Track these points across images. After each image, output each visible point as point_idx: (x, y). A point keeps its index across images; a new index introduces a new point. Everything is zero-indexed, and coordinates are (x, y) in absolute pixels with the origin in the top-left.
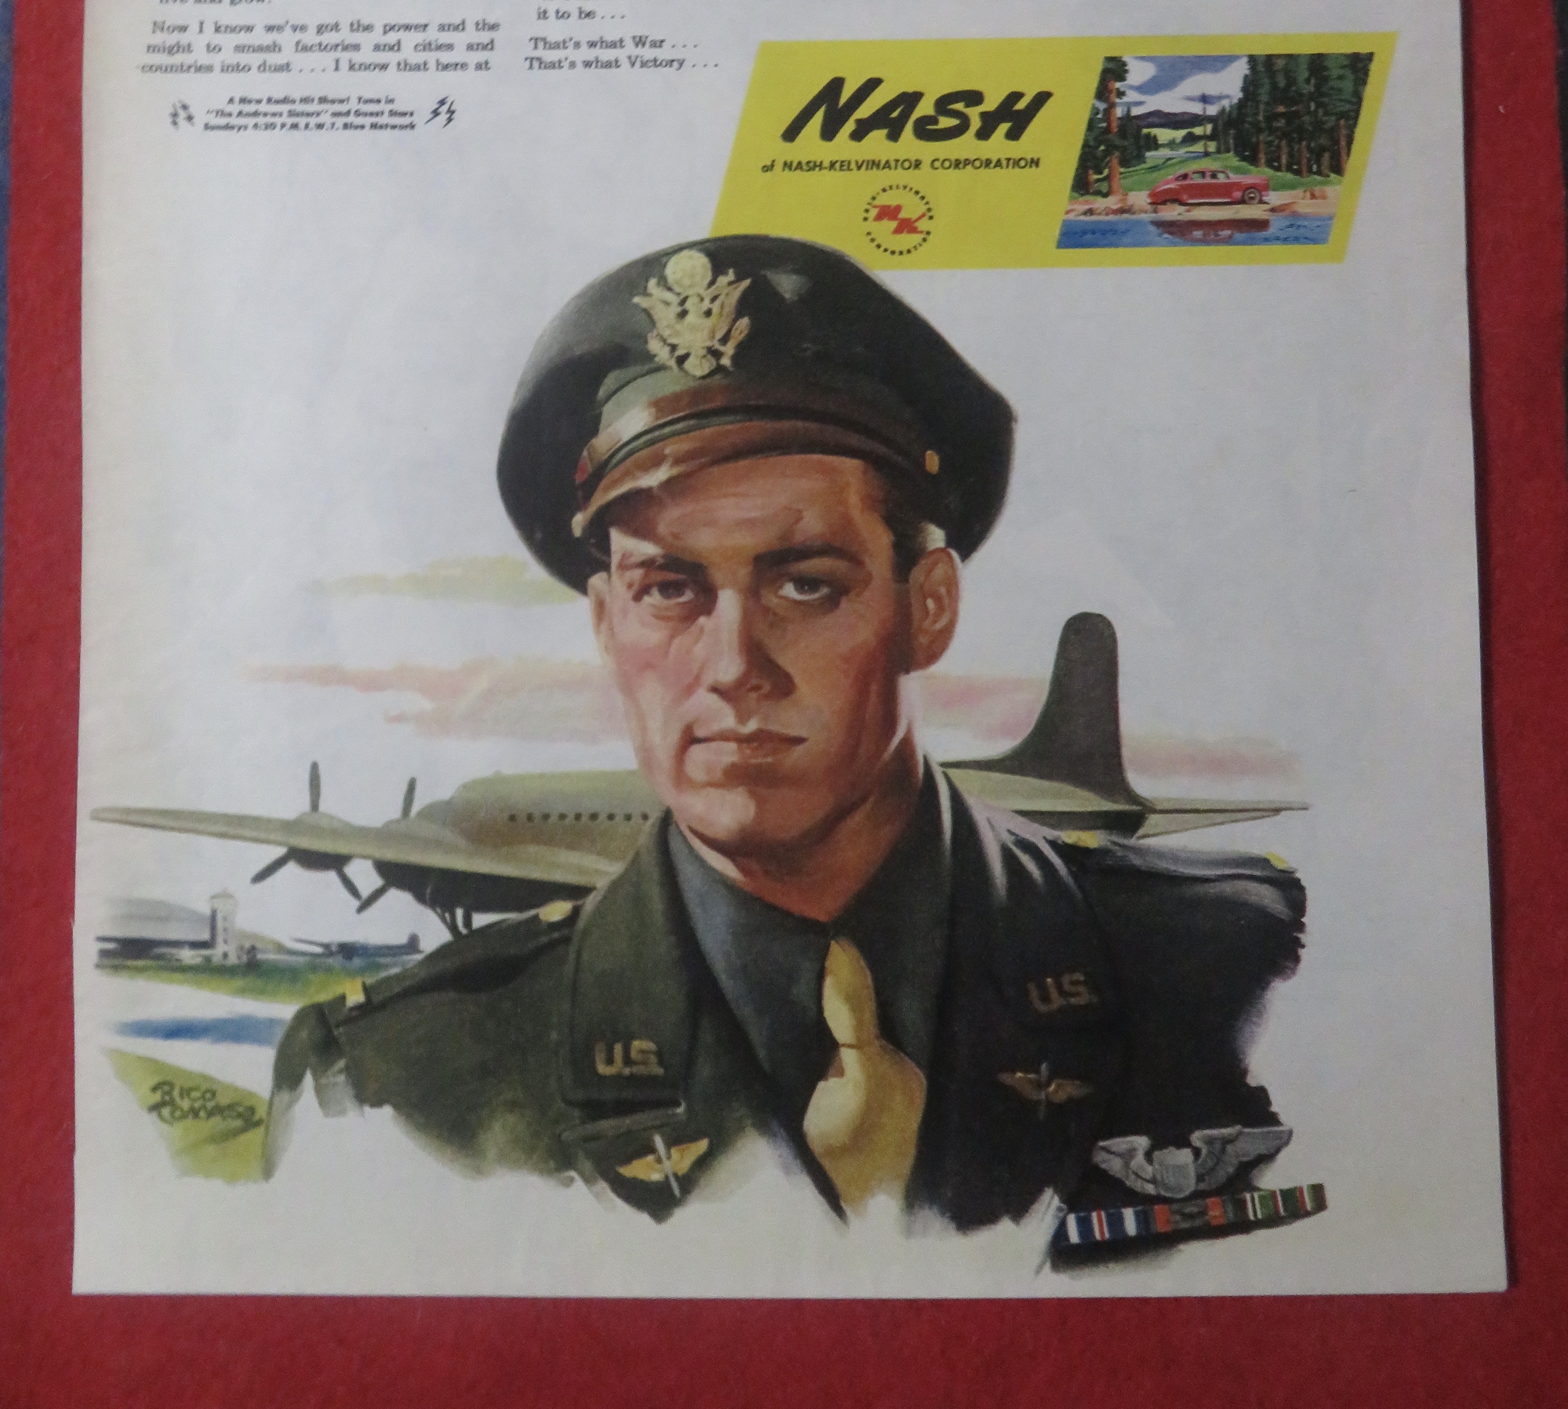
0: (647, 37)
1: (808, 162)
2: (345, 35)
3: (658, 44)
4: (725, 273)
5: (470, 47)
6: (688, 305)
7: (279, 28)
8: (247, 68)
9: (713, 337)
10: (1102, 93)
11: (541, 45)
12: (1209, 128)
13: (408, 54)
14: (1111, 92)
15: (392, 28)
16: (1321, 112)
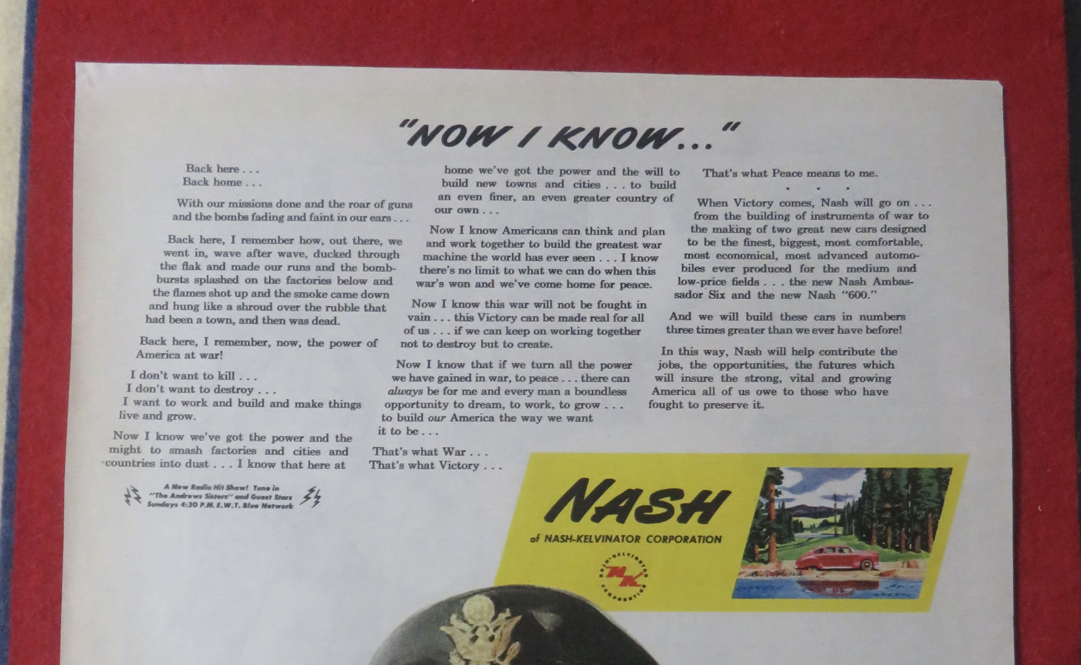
0: (453, 448)
1: (562, 537)
2: (247, 443)
3: (461, 453)
4: (504, 612)
5: (332, 453)
6: (478, 633)
7: (201, 438)
8: (178, 465)
9: (495, 655)
10: (765, 492)
11: (380, 452)
12: (838, 517)
13: (290, 457)
14: (771, 491)
15: (279, 439)
16: (915, 509)
